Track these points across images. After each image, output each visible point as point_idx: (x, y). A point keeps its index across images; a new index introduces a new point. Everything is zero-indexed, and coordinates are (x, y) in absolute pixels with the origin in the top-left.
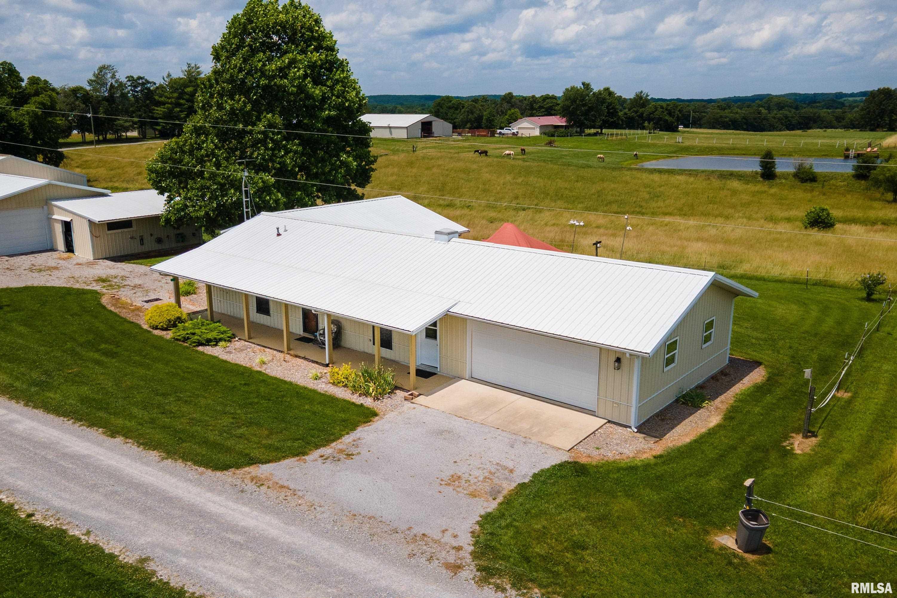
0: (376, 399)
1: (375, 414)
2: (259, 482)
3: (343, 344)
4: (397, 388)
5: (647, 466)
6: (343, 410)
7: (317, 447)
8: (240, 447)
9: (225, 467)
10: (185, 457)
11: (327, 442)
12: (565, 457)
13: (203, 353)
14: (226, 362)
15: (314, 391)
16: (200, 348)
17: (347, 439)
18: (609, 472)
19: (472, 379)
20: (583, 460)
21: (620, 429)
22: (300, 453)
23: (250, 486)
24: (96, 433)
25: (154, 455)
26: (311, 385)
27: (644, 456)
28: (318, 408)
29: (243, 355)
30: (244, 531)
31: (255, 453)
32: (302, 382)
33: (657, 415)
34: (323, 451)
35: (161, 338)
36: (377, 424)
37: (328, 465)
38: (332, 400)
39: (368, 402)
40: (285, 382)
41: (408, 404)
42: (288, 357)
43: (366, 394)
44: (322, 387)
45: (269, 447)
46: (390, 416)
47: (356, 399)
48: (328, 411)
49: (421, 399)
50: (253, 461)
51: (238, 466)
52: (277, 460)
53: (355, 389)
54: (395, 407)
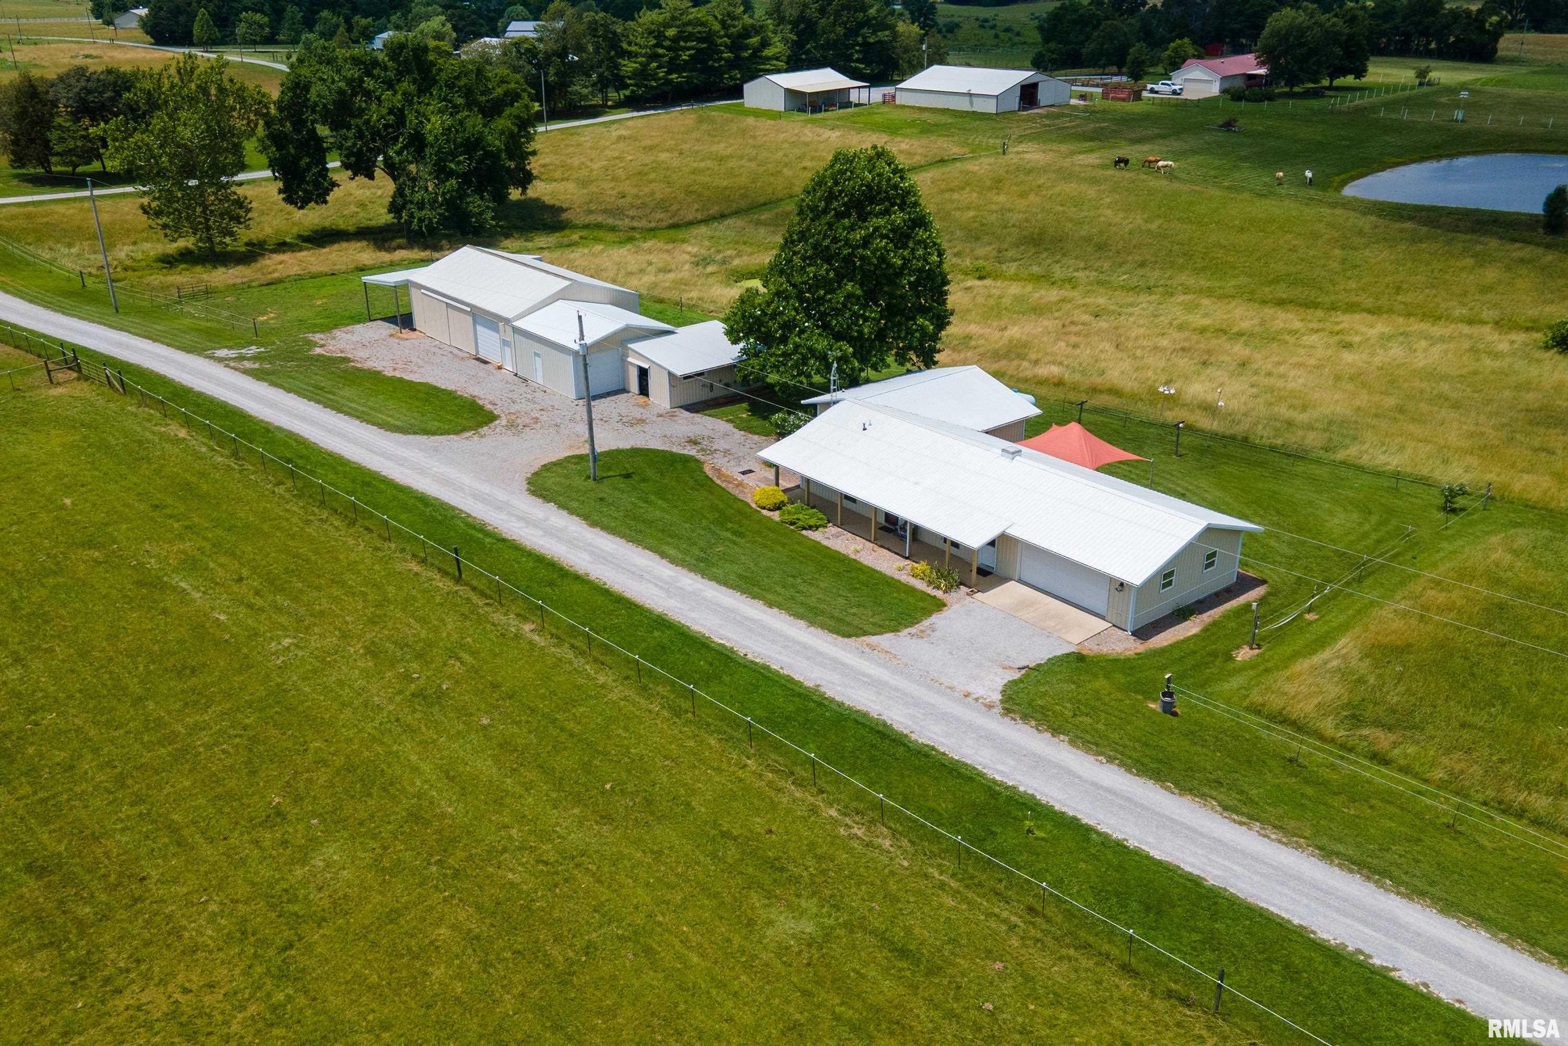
0: (945, 592)
1: (945, 605)
2: (873, 648)
3: (919, 537)
4: (961, 584)
5: (1128, 660)
6: (922, 600)
7: (906, 627)
8: (856, 622)
9: (849, 636)
10: (823, 626)
11: (912, 624)
12: (1072, 649)
13: (807, 537)
14: (827, 547)
15: (899, 581)
16: (804, 532)
17: (926, 623)
18: (1099, 661)
19: (1020, 581)
20: (1084, 652)
21: (1120, 632)
22: (895, 630)
23: (867, 650)
24: (759, 604)
25: (802, 623)
26: (897, 576)
27: (1128, 653)
28: (903, 596)
29: (839, 541)
30: (869, 676)
31: (866, 628)
32: (889, 572)
33: (1152, 623)
34: (909, 630)
35: (769, 518)
36: (946, 613)
37: (914, 640)
38: (912, 590)
39: (939, 594)
40: (877, 572)
41: (968, 598)
42: (876, 547)
43: (938, 588)
44: (904, 578)
45: (874, 624)
46: (956, 607)
47: (930, 591)
48: (911, 600)
49: (979, 596)
50: (865, 633)
51: (857, 636)
52: (881, 633)
53: (930, 583)
54: (959, 600)
